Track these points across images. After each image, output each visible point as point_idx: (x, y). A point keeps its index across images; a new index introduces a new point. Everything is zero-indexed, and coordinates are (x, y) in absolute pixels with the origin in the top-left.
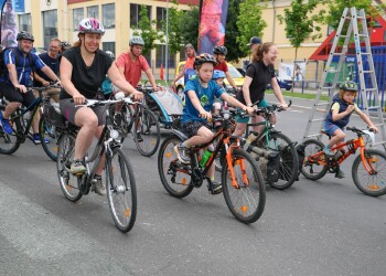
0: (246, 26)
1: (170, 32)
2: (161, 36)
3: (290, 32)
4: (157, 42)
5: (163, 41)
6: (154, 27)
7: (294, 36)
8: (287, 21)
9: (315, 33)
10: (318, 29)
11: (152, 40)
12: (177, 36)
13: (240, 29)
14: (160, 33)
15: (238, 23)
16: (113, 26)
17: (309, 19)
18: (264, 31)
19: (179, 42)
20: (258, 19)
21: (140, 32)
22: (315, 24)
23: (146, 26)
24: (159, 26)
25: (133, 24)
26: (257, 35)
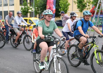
0: (63, 5)
1: (35, 7)
2: (31, 9)
3: (79, 7)
4: (30, 11)
5: (32, 10)
6: (29, 5)
7: (80, 8)
8: (77, 3)
9: (88, 7)
10: (89, 6)
11: (28, 10)
12: (38, 9)
13: (60, 6)
14: (31, 7)
15: (60, 4)
16: (13, 5)
17: (86, 2)
18: (69, 6)
19: (38, 11)
20: (67, 2)
21: (23, 7)
22: (88, 4)
23: (26, 5)
24: (31, 5)
25: (21, 4)
26: (67, 8)
